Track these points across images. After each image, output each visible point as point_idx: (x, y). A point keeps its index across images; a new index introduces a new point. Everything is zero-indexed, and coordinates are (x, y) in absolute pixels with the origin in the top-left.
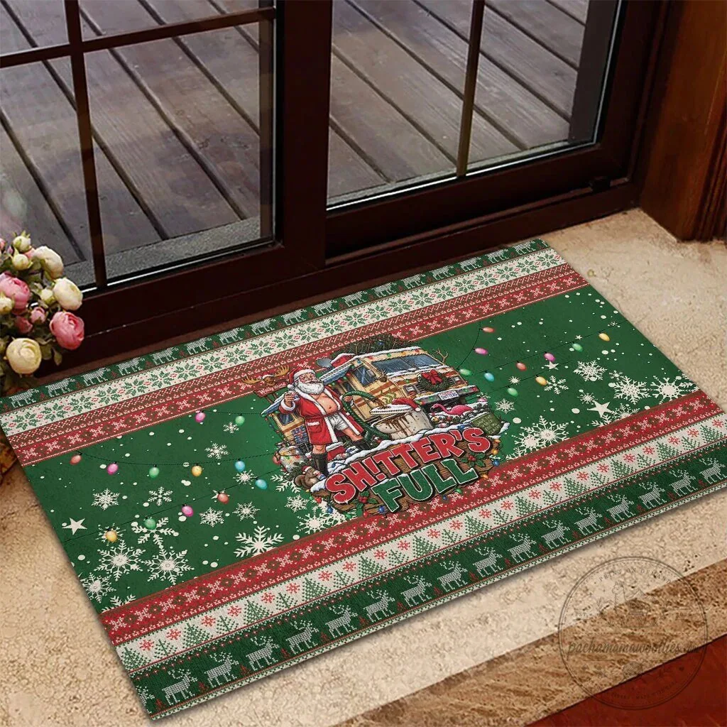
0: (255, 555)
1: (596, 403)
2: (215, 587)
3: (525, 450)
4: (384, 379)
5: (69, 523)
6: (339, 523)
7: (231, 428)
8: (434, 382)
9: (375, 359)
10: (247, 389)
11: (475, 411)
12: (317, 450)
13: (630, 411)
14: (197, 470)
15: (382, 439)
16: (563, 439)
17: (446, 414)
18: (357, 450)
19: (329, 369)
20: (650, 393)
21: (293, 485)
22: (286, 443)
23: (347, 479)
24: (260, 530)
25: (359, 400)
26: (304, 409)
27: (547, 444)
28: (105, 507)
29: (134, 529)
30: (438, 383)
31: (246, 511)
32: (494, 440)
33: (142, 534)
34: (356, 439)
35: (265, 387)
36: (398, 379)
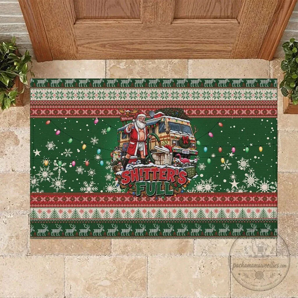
0: (86, 192)
1: (235, 181)
2: (68, 199)
3: (196, 190)
4: (168, 133)
5: (35, 151)
6: (118, 192)
7: (104, 132)
8: (184, 143)
9: (171, 121)
10: (119, 115)
11: (190, 164)
12: (127, 156)
13: (244, 190)
14: (84, 147)
15: (151, 162)
16: (212, 192)
17: (179, 161)
18: (140, 162)
19: (152, 118)
20: (257, 185)
21: (112, 169)
22: (118, 148)
23: (130, 174)
24: (92, 183)
25: (154, 139)
26: (133, 135)
27: (205, 191)
28: (49, 149)
29: (54, 163)
30: (186, 144)
31: (92, 173)
32: (188, 180)
33: (56, 167)
34: (143, 157)
35: (125, 116)
36: (173, 135)
